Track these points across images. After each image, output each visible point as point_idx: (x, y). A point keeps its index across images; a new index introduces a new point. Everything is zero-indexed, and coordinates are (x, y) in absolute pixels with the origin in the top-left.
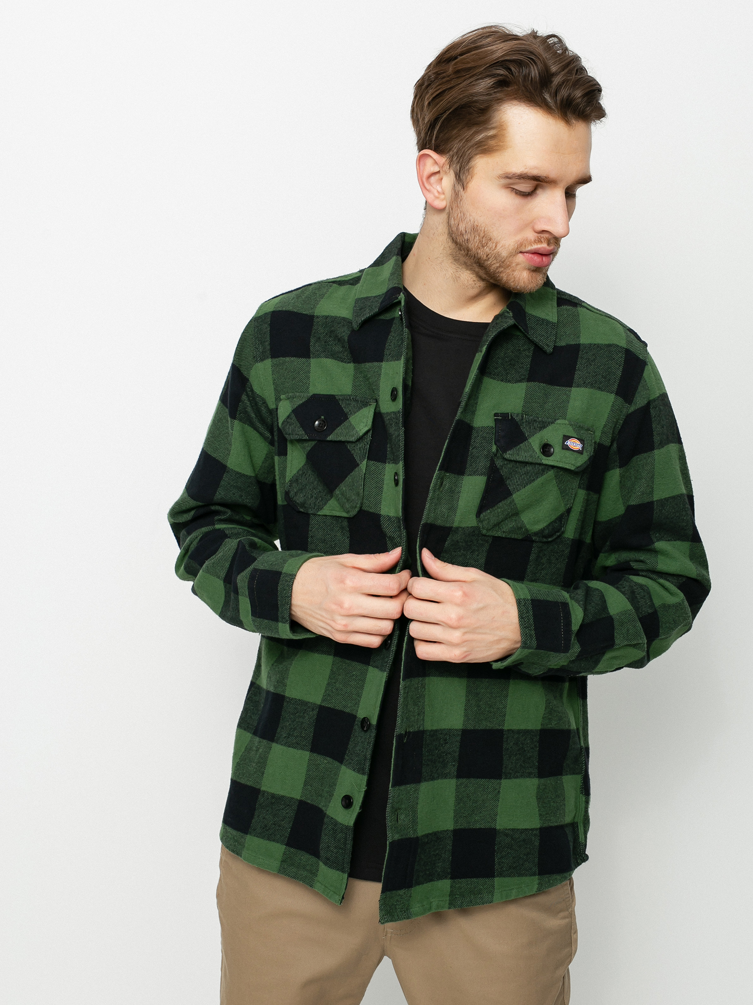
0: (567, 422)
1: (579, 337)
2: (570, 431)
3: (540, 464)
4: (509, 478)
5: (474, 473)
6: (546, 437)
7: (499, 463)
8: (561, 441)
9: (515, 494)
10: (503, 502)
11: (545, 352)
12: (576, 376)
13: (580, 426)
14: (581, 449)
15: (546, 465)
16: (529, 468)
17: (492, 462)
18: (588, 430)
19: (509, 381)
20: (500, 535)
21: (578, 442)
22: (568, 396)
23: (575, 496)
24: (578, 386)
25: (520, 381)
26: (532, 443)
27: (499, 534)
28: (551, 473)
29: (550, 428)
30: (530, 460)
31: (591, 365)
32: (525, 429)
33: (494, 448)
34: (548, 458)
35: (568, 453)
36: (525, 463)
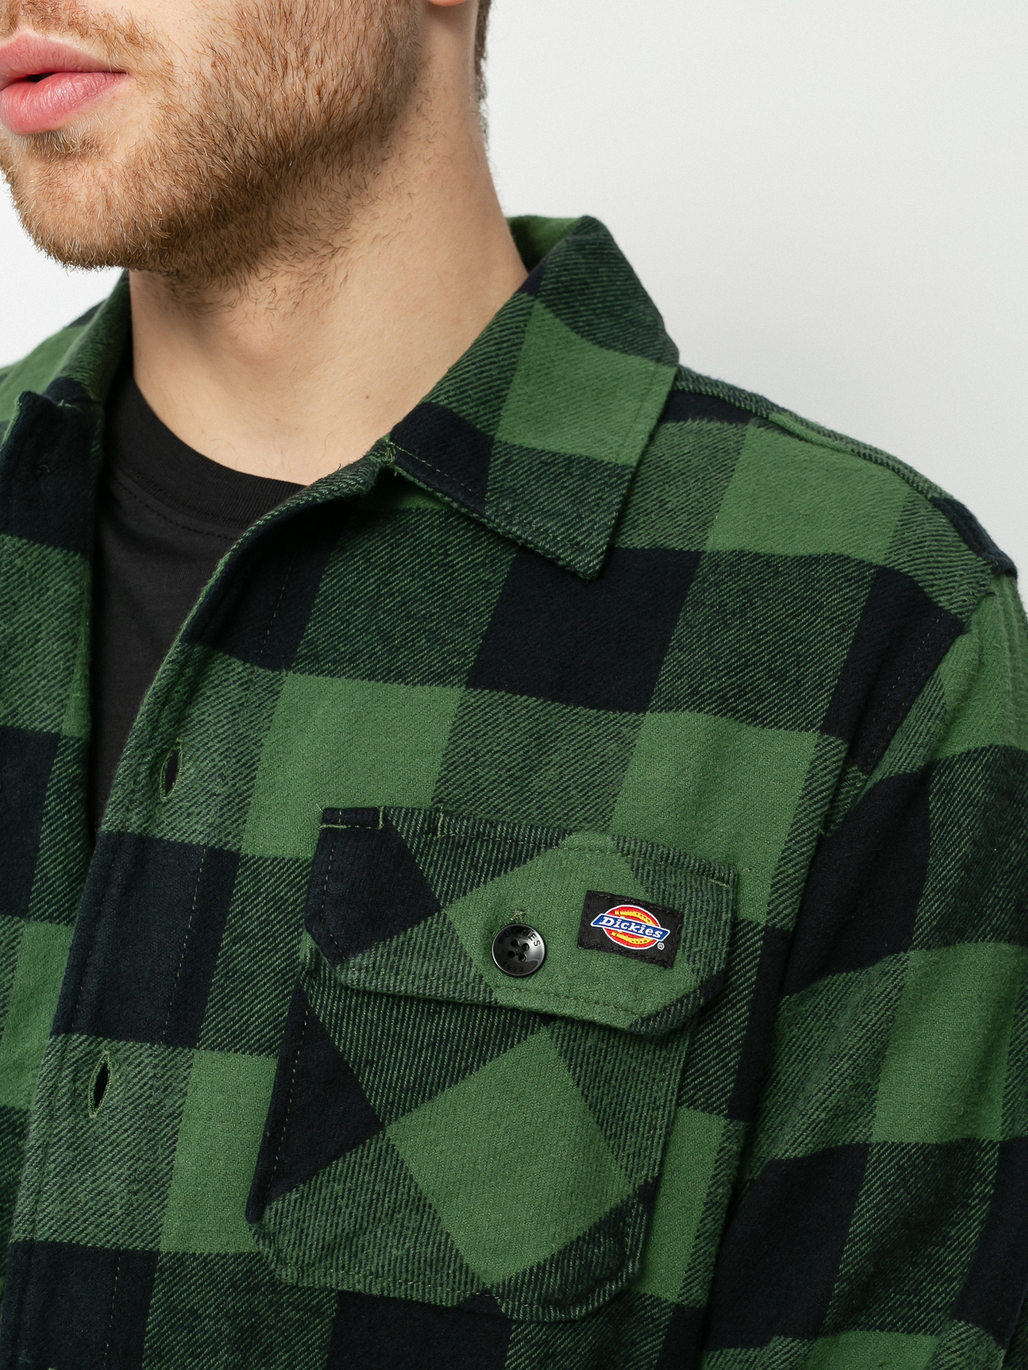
0: (611, 844)
1: (705, 526)
2: (620, 879)
3: (493, 1008)
4: (370, 1063)
5: (233, 1042)
6: (518, 901)
7: (324, 1005)
8: (577, 914)
9: (394, 1126)
10: (351, 1157)
11: (569, 574)
12: (664, 669)
13: (665, 858)
14: (661, 947)
15: (515, 1010)
16: (448, 1022)
17: (300, 1001)
18: (705, 871)
19: (400, 677)
20: (359, 1287)
21: (649, 920)
22: (627, 745)
23: (668, 1134)
24: (671, 705)
25: (439, 678)
26: (456, 925)
27: (356, 1283)
28: (541, 1041)
29: (538, 864)
30: (445, 992)
31: (727, 627)
32: (432, 868)
33: (307, 945)
34: (518, 982)
35: (600, 962)
36: (434, 1005)
